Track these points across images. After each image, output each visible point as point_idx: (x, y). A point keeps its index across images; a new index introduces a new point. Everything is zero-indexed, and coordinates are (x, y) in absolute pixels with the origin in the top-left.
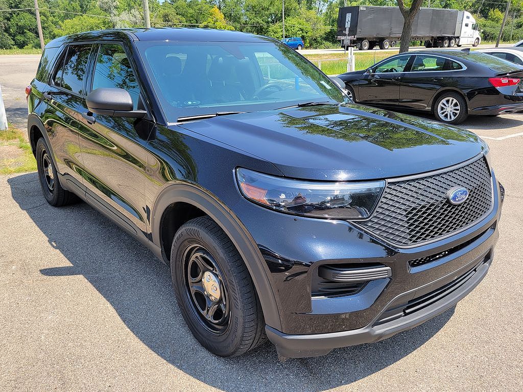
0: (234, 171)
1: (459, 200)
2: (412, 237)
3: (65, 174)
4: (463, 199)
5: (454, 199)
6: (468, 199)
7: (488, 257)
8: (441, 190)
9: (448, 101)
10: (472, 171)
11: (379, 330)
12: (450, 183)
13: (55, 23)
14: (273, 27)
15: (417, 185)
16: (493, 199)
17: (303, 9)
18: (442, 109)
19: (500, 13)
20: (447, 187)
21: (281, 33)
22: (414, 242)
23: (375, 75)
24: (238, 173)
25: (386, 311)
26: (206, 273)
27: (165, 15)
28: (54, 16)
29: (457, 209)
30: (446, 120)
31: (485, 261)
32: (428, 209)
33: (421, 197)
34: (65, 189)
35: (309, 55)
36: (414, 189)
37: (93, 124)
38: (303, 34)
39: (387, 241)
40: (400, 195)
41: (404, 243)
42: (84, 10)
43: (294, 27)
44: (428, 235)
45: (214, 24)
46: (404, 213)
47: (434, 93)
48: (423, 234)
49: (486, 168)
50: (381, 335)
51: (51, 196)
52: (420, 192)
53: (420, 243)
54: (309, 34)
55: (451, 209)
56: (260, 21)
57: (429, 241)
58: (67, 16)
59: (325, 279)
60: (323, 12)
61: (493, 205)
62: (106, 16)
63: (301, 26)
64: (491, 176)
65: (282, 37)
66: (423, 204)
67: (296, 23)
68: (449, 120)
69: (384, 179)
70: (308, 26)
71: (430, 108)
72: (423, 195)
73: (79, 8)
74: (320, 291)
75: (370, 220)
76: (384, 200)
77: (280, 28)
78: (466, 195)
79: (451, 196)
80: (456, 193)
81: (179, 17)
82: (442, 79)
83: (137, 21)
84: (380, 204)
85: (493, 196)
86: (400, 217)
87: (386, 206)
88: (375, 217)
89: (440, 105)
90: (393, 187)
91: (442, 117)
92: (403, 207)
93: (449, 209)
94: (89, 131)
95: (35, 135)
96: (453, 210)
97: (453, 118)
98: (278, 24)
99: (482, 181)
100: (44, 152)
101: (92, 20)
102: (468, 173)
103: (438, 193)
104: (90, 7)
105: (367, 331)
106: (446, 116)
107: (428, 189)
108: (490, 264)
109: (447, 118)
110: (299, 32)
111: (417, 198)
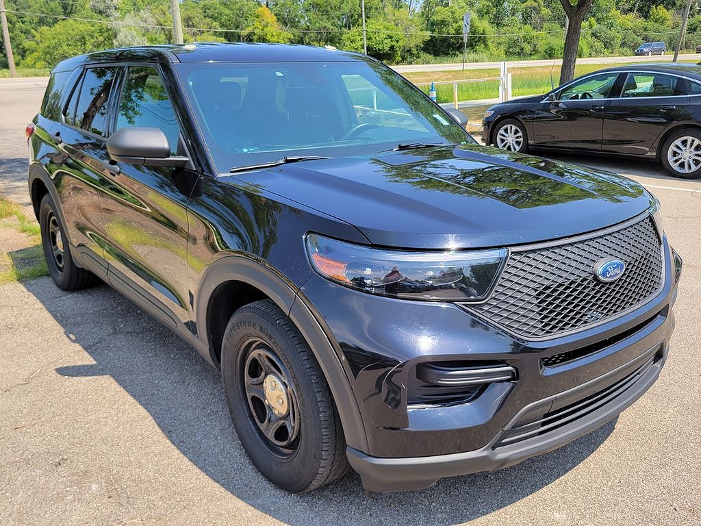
0: (304, 237)
1: (611, 277)
2: (544, 326)
3: (79, 245)
4: (616, 274)
5: (604, 274)
6: (624, 274)
7: (659, 355)
8: (586, 262)
9: (684, 142)
10: (632, 236)
11: (502, 454)
12: (599, 253)
13: (27, 32)
14: (347, 34)
15: (552, 255)
16: (663, 276)
17: (389, 9)
18: (675, 154)
19: (665, 11)
20: (595, 258)
21: (361, 43)
22: (548, 332)
23: (559, 103)
24: (308, 241)
25: (512, 428)
26: (268, 376)
27: (188, 19)
28: (23, 23)
29: (608, 288)
30: (682, 171)
31: (655, 360)
32: (567, 288)
33: (558, 272)
34: (79, 267)
35: (412, 73)
36: (547, 261)
37: (117, 176)
38: (392, 43)
39: (510, 331)
40: (528, 268)
41: (534, 334)
42: (68, 11)
43: (379, 33)
44: (567, 324)
45: (263, 30)
46: (534, 294)
47: (662, 131)
48: (560, 322)
49: (654, 232)
50: (504, 461)
51: (61, 276)
52: (556, 264)
53: (556, 334)
54: (401, 43)
55: (600, 288)
56: (328, 25)
57: (569, 331)
58: (42, 22)
59: (426, 382)
60: (417, 11)
61: (664, 283)
62: (101, 20)
63: (389, 32)
64: (661, 243)
65: (363, 48)
66: (560, 281)
67: (382, 27)
68: (686, 170)
69: (506, 246)
70: (399, 32)
71: (654, 154)
72: (560, 269)
73: (60, 9)
74: (419, 398)
75: (487, 303)
76: (507, 276)
77: (359, 35)
78: (621, 269)
79: (599, 271)
80: (607, 266)
81: (208, 20)
82: (673, 109)
83: (149, 27)
84: (500, 281)
85: (663, 271)
86: (528, 299)
87: (508, 284)
88: (494, 298)
89: (672, 148)
90: (518, 258)
91: (675, 166)
92: (533, 285)
93: (597, 288)
94: (110, 183)
95: (39, 191)
96: (603, 290)
97: (694, 168)
98: (354, 29)
99: (647, 250)
100: (51, 215)
101: (82, 27)
102: (626, 239)
103: (582, 267)
104: (76, 8)
105: (485, 453)
106: (682, 165)
107: (568, 262)
108: (662, 365)
109: (684, 168)
110: (386, 41)
111: (551, 273)
